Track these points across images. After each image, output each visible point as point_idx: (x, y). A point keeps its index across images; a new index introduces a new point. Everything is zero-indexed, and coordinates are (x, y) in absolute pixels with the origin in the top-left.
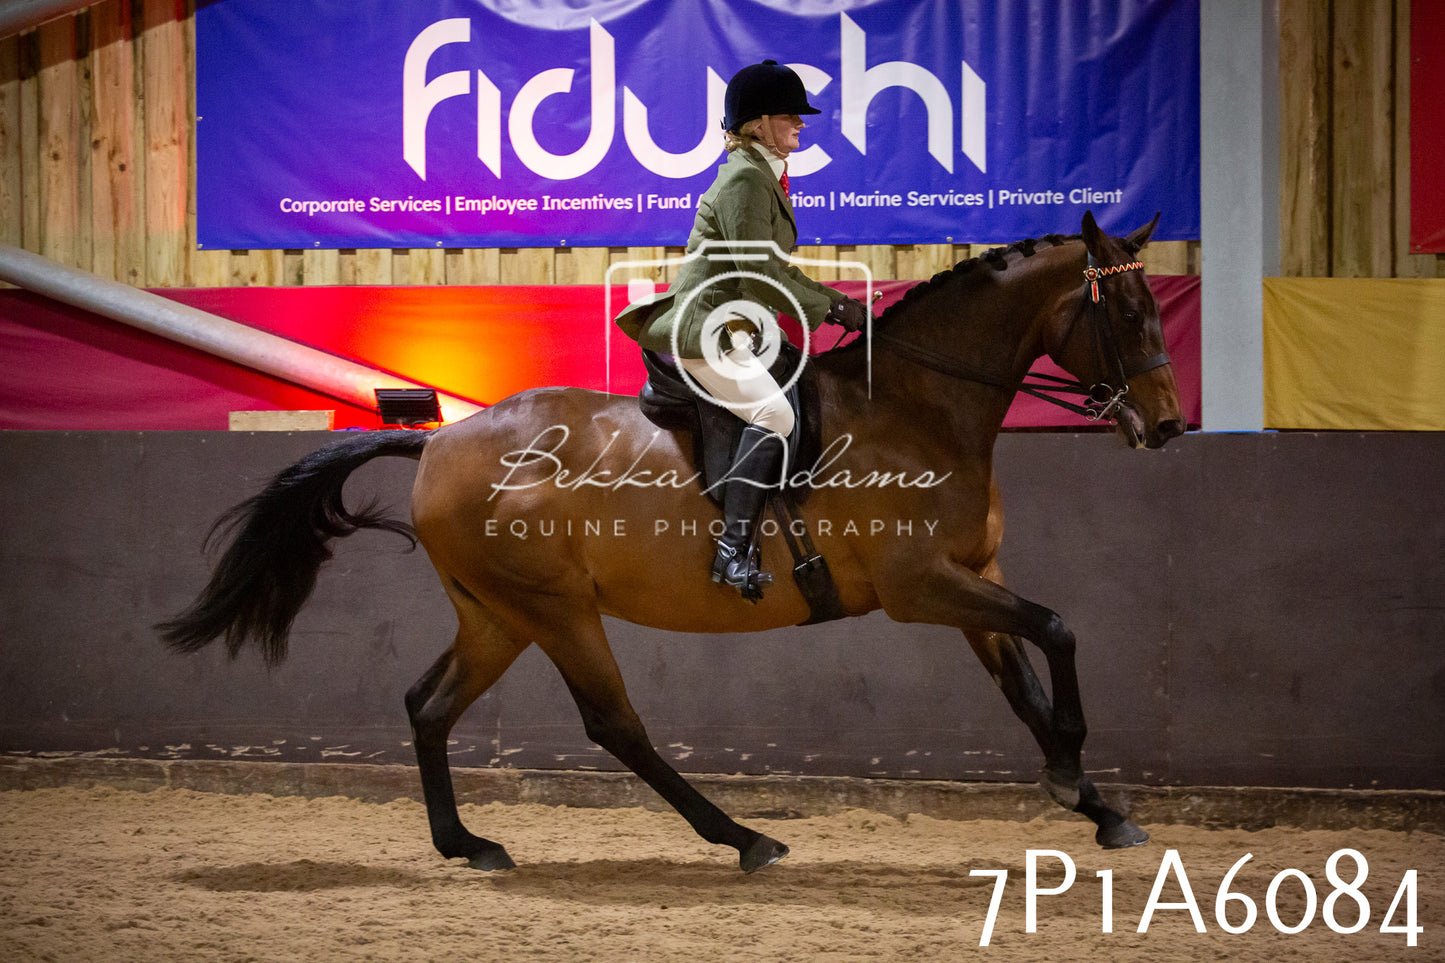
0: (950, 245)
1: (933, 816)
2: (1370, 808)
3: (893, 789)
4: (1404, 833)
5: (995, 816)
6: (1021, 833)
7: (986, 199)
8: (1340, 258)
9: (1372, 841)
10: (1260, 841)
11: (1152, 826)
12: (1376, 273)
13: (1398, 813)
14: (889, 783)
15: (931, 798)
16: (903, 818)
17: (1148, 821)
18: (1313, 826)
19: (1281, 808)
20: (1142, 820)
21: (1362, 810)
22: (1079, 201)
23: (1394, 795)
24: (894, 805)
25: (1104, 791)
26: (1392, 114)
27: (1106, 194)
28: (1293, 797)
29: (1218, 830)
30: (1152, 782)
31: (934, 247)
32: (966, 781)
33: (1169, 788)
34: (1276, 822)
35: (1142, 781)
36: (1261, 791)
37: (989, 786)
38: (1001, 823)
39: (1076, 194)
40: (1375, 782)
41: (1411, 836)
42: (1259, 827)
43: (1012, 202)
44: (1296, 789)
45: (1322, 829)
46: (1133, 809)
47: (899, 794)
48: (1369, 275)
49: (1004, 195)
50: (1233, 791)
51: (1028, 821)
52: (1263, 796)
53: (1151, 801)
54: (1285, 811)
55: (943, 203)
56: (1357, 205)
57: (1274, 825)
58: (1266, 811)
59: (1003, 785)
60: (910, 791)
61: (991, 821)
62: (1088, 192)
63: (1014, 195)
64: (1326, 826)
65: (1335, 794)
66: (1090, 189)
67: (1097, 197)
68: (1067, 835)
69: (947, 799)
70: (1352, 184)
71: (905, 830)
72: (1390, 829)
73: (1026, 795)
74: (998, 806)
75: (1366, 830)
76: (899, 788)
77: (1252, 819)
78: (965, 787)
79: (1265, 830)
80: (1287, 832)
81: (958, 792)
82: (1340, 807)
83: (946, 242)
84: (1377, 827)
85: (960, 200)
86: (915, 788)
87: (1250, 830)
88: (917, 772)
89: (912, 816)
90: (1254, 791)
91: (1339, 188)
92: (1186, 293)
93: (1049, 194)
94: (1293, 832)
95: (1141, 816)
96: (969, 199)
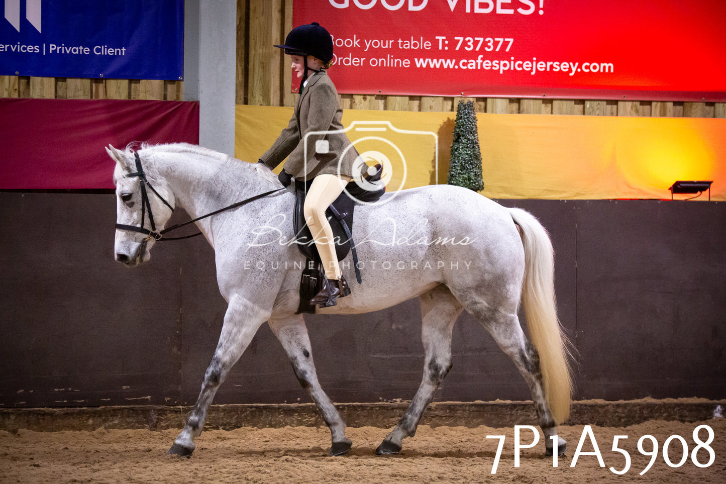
0: (17, 77)
1: (34, 430)
2: (297, 414)
3: (9, 414)
4: (315, 428)
5: (74, 428)
6: (91, 438)
7: (41, 49)
8: (252, 94)
9: (298, 433)
10: (235, 436)
11: (170, 430)
12: (272, 104)
13: (312, 417)
14: (5, 410)
15: (33, 418)
16: (14, 432)
17: (168, 427)
18: (264, 426)
19: (246, 417)
20: (163, 426)
21: (292, 415)
22: (100, 53)
23: (310, 406)
24: (9, 424)
25: (142, 410)
26: (282, 11)
27: (116, 50)
28: (253, 409)
29: (209, 431)
30: (169, 403)
31: (7, 77)
32: (55, 407)
33: (181, 407)
34: (243, 425)
35: (164, 403)
36: (235, 406)
37: (70, 410)
38: (77, 432)
39: (98, 48)
40: (299, 399)
41: (319, 429)
42: (232, 428)
43: (58, 52)
44: (255, 405)
45: (269, 427)
46: (159, 420)
47: (12, 417)
48: (268, 104)
49: (53, 47)
50: (218, 407)
51: (94, 430)
52: (235, 410)
53: (169, 415)
54: (248, 418)
55: (13, 50)
56: (263, 63)
57: (242, 426)
58: (237, 418)
59: (78, 409)
60: (19, 415)
61: (71, 431)
62: (105, 48)
63: (58, 48)
64: (271, 426)
65: (277, 406)
66: (106, 46)
67: (110, 51)
68: (120, 437)
69: (44, 419)
70: (260, 51)
71: (18, 439)
72: (307, 426)
73: (93, 415)
74: (76, 422)
75: (294, 427)
76: (13, 413)
77: (229, 424)
78: (55, 411)
79: (236, 429)
80: (249, 430)
81: (51, 414)
82: (280, 414)
83: (14, 74)
84: (301, 425)
85: (24, 49)
86: (23, 413)
87: (227, 430)
88: (24, 403)
89: (20, 430)
90: (231, 407)
91: (252, 53)
92: (172, 111)
93: (81, 48)
94: (252, 430)
95: (163, 424)
96: (30, 49)
